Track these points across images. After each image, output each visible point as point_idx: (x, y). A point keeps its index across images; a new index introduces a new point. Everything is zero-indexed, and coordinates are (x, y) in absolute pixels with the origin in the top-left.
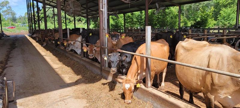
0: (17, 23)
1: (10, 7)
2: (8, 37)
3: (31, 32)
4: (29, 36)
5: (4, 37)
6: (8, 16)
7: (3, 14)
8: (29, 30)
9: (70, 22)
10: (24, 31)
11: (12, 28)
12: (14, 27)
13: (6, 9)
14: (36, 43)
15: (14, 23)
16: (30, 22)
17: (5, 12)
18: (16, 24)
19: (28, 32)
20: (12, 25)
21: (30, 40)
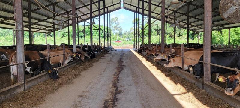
0: (122, 37)
1: (118, 23)
2: (116, 51)
3: (137, 47)
4: (134, 50)
5: (111, 50)
6: (116, 31)
7: (112, 29)
8: (135, 44)
9: (179, 36)
10: (129, 45)
11: (119, 42)
12: (121, 41)
13: (115, 25)
14: (146, 61)
15: (120, 37)
16: (136, 36)
17: (114, 27)
18: (122, 39)
19: (133, 46)
20: (119, 39)
21: (136, 55)
